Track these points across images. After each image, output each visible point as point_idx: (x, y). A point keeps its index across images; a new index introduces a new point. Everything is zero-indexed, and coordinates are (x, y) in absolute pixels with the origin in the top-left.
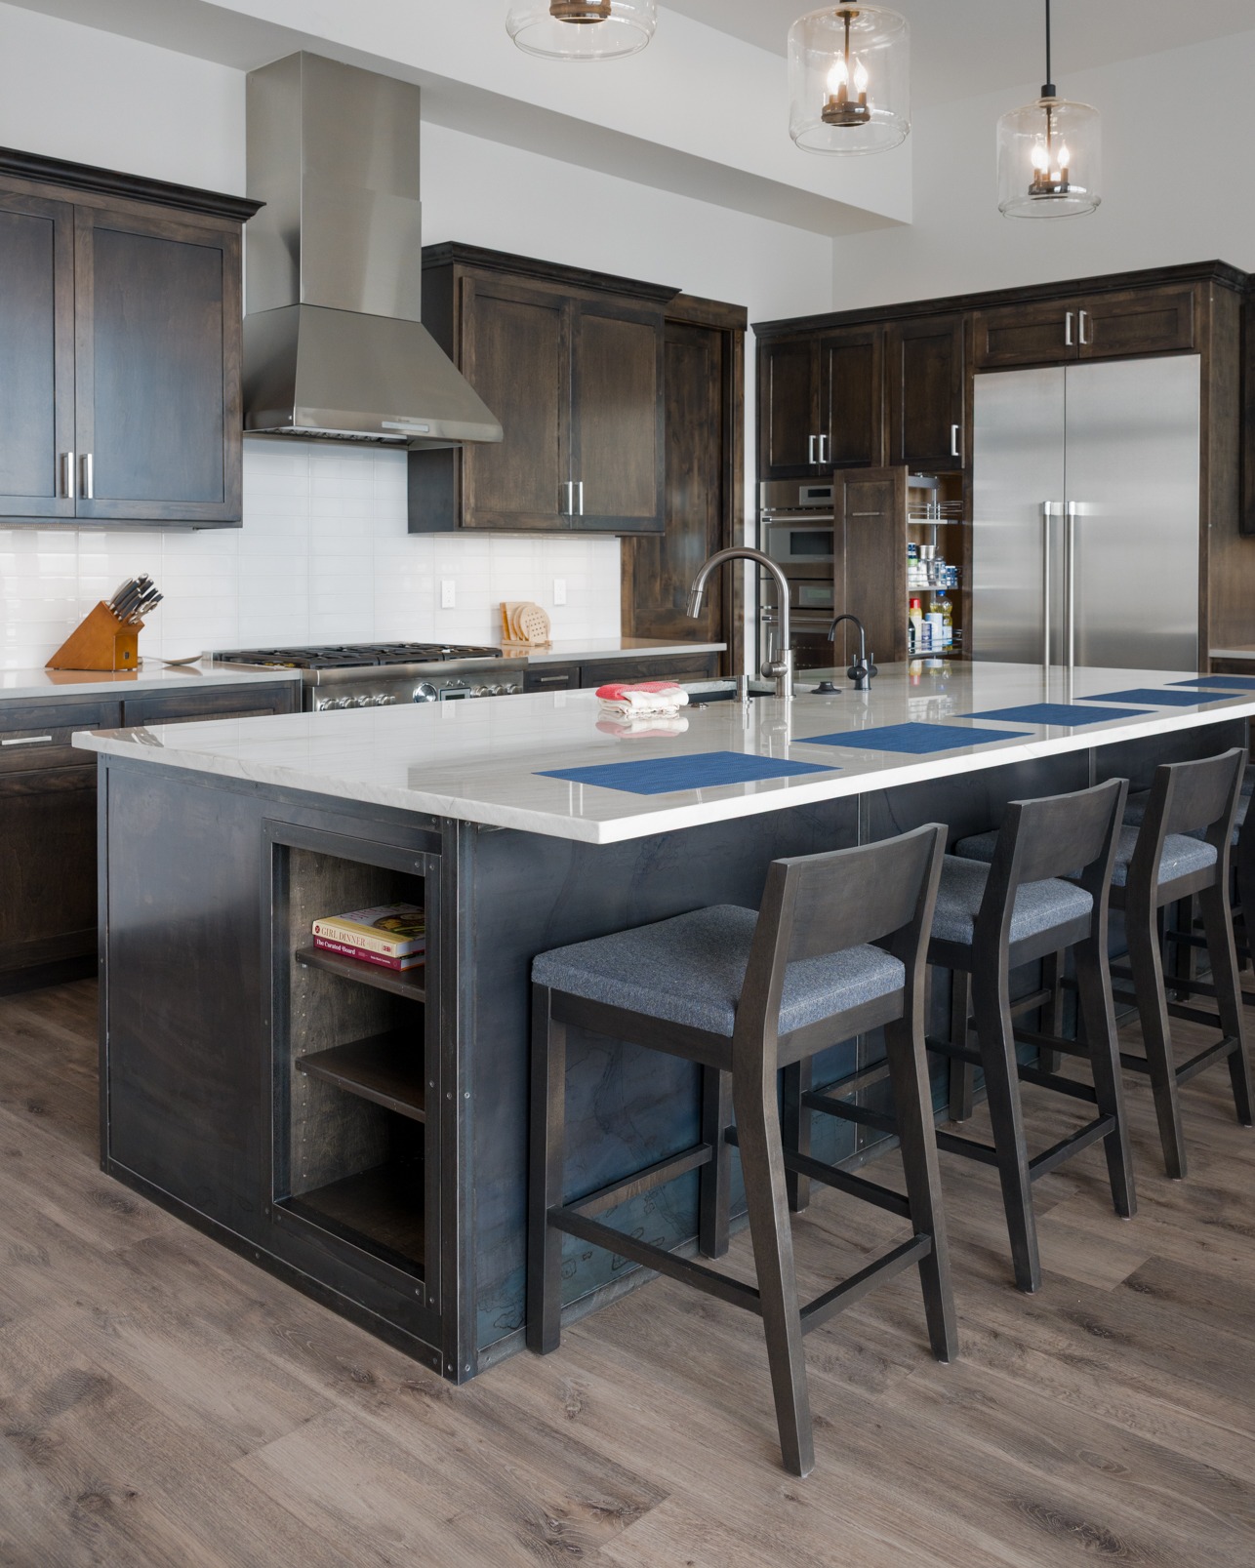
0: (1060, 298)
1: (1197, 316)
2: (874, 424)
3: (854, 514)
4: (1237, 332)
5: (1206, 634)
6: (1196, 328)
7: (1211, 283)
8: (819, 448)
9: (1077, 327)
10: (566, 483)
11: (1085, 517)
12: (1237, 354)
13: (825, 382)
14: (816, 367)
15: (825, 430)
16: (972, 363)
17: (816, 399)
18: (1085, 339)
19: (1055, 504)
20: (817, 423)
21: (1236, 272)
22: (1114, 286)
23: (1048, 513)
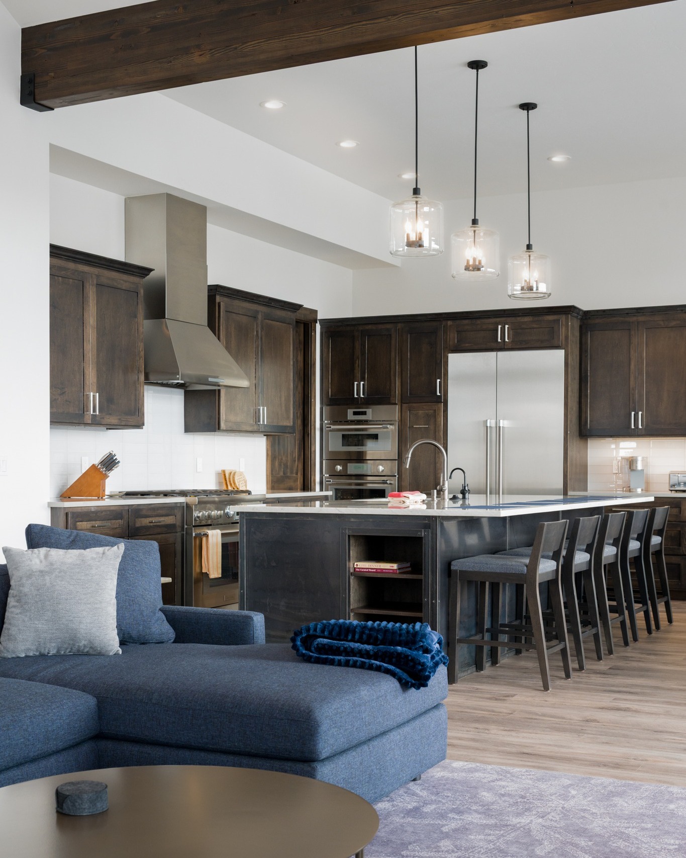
0: (495, 317)
1: (563, 331)
2: (392, 377)
3: (414, 426)
4: (579, 338)
5: (567, 484)
6: (562, 337)
7: (569, 316)
8: (360, 389)
9: (504, 332)
10: (259, 407)
11: (507, 427)
12: (578, 349)
13: (363, 353)
14: (358, 346)
15: (363, 379)
16: (447, 348)
17: (358, 363)
18: (508, 339)
19: (491, 421)
20: (358, 374)
21: (579, 310)
22: (522, 314)
23: (488, 425)
